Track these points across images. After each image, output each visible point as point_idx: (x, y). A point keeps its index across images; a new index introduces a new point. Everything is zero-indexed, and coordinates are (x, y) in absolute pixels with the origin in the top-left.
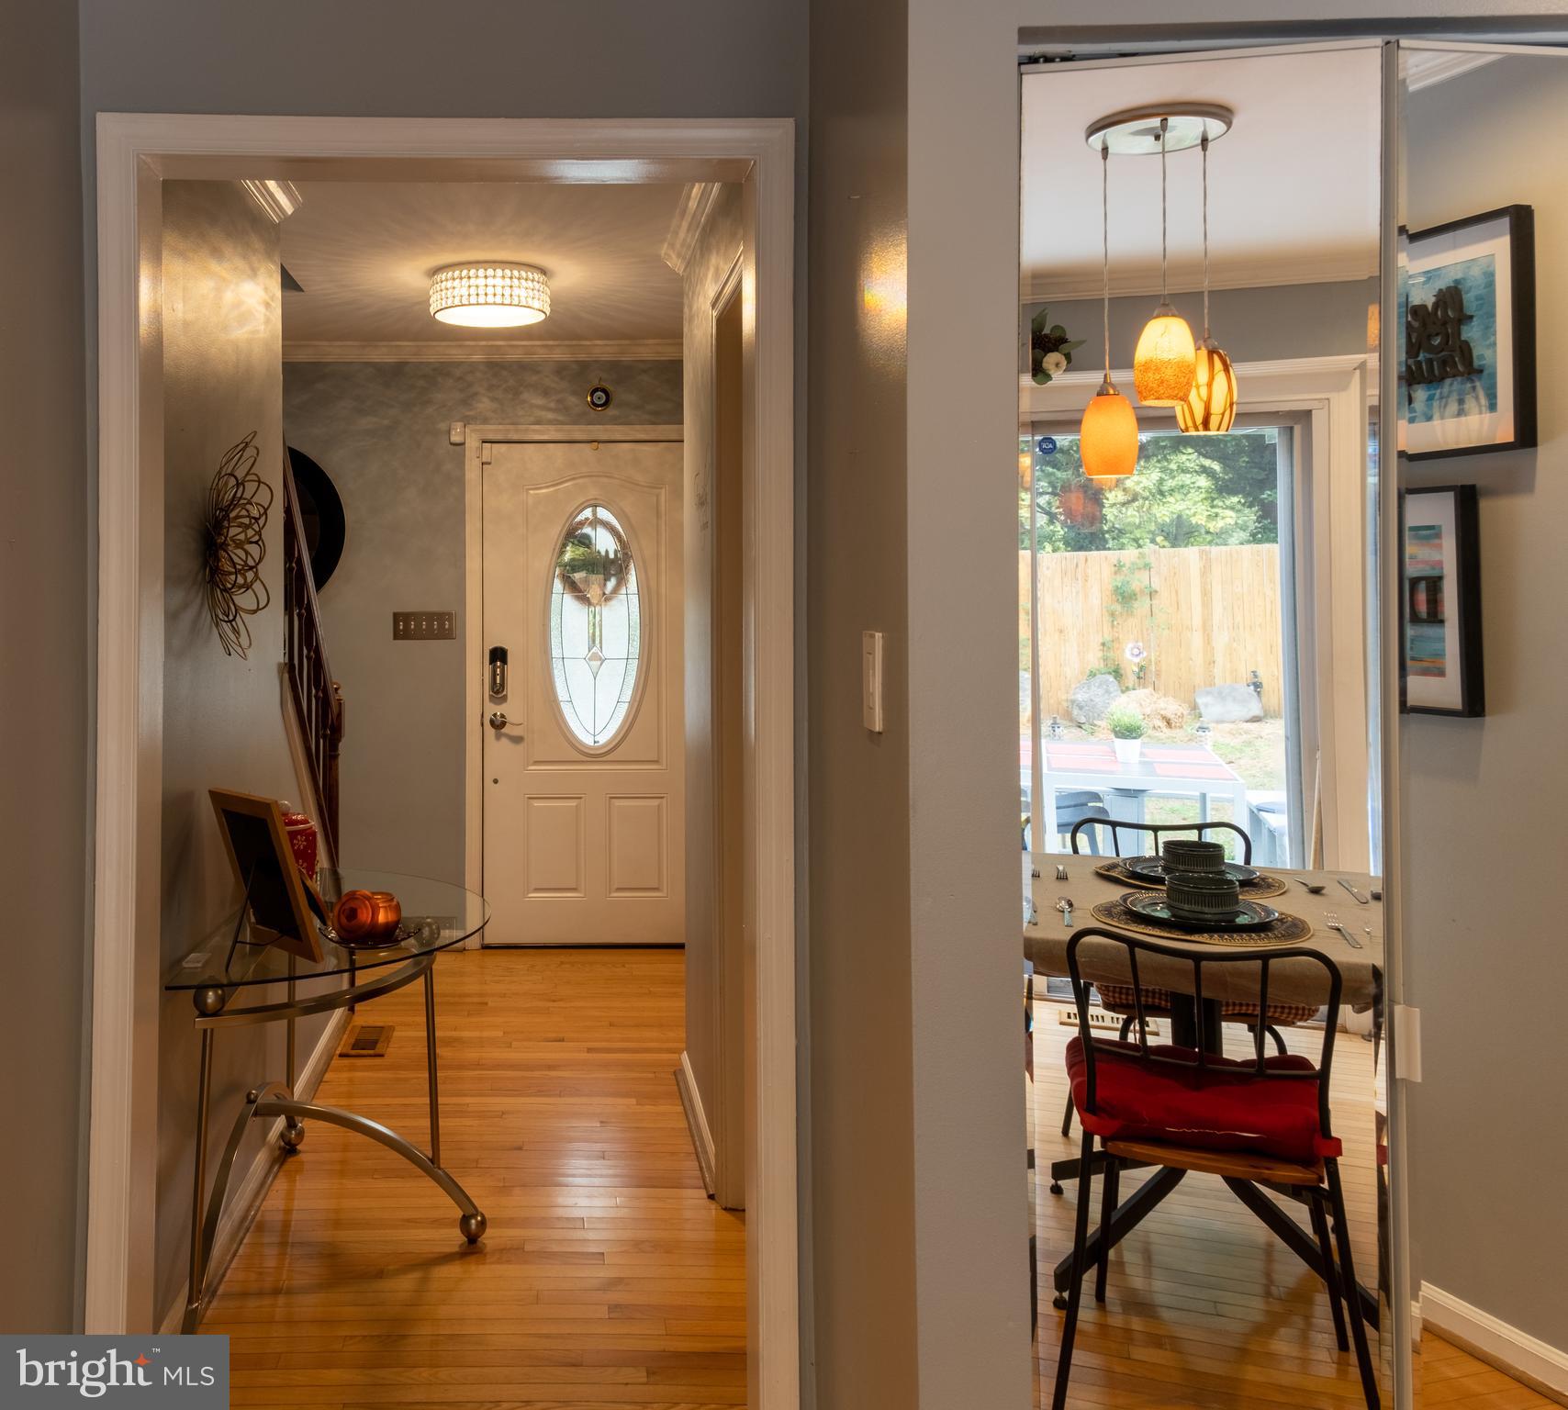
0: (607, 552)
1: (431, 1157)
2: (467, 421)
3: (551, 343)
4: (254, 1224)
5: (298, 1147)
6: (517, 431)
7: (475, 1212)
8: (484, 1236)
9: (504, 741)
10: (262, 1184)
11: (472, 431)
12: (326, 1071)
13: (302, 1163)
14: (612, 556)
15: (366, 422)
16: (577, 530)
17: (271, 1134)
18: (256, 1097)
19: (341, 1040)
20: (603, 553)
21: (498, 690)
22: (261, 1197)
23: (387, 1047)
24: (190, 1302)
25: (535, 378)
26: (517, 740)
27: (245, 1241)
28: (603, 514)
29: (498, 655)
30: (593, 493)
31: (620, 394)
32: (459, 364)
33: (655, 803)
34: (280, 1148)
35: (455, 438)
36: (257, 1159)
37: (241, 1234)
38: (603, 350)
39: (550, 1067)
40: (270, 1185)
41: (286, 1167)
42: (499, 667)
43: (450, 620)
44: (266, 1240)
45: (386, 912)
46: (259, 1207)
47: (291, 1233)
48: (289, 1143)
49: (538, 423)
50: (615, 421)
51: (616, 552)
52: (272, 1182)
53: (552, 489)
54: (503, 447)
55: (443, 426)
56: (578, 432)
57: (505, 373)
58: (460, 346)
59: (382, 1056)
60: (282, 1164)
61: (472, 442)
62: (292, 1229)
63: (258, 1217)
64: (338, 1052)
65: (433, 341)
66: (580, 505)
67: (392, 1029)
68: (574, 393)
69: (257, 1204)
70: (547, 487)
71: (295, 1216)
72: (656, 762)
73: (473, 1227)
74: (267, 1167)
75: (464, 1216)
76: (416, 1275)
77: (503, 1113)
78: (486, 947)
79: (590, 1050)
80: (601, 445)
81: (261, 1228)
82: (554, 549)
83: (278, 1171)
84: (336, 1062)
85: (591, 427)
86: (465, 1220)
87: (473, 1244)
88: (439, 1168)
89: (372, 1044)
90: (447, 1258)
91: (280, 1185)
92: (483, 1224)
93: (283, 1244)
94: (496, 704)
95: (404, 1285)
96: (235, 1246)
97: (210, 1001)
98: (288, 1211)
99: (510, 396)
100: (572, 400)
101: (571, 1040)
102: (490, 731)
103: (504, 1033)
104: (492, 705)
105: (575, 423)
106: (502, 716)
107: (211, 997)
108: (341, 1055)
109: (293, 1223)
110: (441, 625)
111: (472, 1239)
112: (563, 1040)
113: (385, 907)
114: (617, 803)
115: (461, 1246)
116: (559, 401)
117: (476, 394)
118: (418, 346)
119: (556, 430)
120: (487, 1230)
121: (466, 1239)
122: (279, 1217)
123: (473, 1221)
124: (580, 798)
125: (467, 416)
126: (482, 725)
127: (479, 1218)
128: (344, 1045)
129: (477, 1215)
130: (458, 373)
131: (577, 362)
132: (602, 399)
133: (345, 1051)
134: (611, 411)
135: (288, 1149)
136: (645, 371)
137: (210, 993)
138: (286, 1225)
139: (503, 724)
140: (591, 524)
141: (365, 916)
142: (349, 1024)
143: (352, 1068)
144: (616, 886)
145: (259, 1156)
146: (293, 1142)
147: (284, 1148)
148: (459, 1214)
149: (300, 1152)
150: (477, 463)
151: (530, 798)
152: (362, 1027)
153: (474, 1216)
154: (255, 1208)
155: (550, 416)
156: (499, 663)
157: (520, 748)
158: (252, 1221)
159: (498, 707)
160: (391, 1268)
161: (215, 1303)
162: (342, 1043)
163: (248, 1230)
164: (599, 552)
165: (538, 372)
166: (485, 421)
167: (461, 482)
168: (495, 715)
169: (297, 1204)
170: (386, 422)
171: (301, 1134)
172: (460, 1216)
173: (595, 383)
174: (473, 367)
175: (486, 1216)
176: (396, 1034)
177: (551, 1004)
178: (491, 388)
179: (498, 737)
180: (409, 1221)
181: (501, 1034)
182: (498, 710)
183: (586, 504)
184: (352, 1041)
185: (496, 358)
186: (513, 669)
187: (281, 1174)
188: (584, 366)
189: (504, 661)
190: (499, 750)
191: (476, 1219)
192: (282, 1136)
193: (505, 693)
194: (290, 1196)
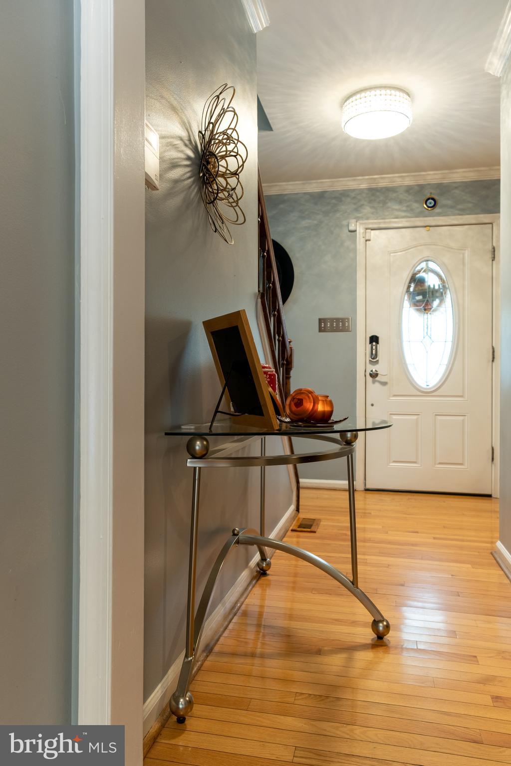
0: (434, 286)
1: (352, 580)
2: (357, 219)
3: (404, 174)
4: (240, 611)
5: (268, 572)
6: (385, 223)
7: (382, 619)
8: (388, 635)
9: (377, 384)
10: (246, 589)
11: (361, 224)
12: (284, 537)
13: (269, 581)
14: (437, 287)
15: (305, 223)
16: (417, 274)
17: (251, 562)
18: (239, 532)
19: (292, 523)
20: (432, 286)
21: (374, 357)
22: (245, 596)
23: (317, 529)
24: (186, 656)
25: (394, 195)
26: (384, 384)
27: (234, 621)
28: (432, 265)
29: (374, 339)
30: (426, 253)
31: (441, 201)
32: (354, 190)
33: (461, 418)
34: (257, 571)
35: (352, 228)
36: (242, 574)
37: (231, 616)
38: (433, 177)
39: (413, 545)
40: (250, 591)
41: (260, 582)
42: (375, 345)
43: (348, 322)
44: (249, 622)
45: (323, 404)
46: (243, 602)
47: (263, 619)
48: (262, 569)
49: (396, 218)
50: (439, 214)
51: (439, 286)
52: (252, 589)
53: (403, 252)
54: (377, 232)
55: (345, 223)
56: (419, 221)
57: (378, 194)
58: (355, 180)
59: (315, 532)
60: (257, 581)
61: (360, 230)
62: (264, 617)
63: (243, 607)
64: (290, 529)
65: (340, 178)
66: (419, 261)
67: (319, 520)
68: (416, 201)
69: (242, 600)
70: (401, 251)
71: (266, 610)
72: (462, 396)
73: (381, 628)
74: (249, 580)
75: (374, 620)
76: (343, 656)
77: (389, 565)
78: (367, 490)
79: (434, 538)
80: (431, 228)
81: (245, 614)
82: (405, 284)
83: (255, 583)
84: (289, 533)
85: (426, 219)
86: (375, 624)
87: (380, 640)
88: (358, 588)
89: (310, 526)
90: (364, 647)
91: (257, 591)
92: (387, 627)
93: (259, 625)
94: (373, 365)
95: (336, 661)
96: (226, 623)
97: (197, 448)
98: (262, 607)
99: (381, 205)
100: (415, 205)
101: (424, 533)
102: (369, 379)
103: (383, 527)
104: (371, 366)
105: (417, 217)
106: (376, 371)
107: (198, 445)
108: (292, 530)
109: (265, 613)
110: (344, 325)
111: (380, 637)
112: (417, 532)
113: (323, 401)
114: (439, 418)
115: (373, 640)
116: (408, 206)
117: (363, 205)
118: (332, 181)
119: (407, 221)
120: (390, 632)
121: (376, 636)
122: (257, 609)
123: (381, 625)
124: (419, 415)
125: (358, 217)
126: (365, 376)
127: (385, 623)
128: (294, 525)
129: (383, 621)
130: (353, 195)
131: (418, 185)
132: (432, 203)
133: (295, 528)
134: (437, 210)
135: (262, 573)
136: (456, 188)
137: (198, 443)
138: (261, 614)
139: (377, 375)
140: (425, 271)
141: (309, 406)
142: (297, 517)
143: (298, 537)
144: (438, 462)
145: (243, 573)
146: (265, 569)
147: (259, 572)
148: (371, 619)
149: (268, 575)
150: (363, 240)
151: (391, 414)
152: (304, 519)
153: (381, 621)
154: (240, 602)
155: (403, 214)
156: (374, 343)
157: (386, 388)
158: (238, 610)
159: (374, 367)
160: (326, 648)
161: (210, 658)
162: (293, 525)
163: (235, 615)
164: (429, 286)
165: (396, 192)
166: (368, 219)
167: (355, 250)
168: (372, 371)
169: (267, 603)
170: (315, 222)
171: (269, 565)
172: (372, 621)
173: (428, 196)
174: (361, 191)
175: (390, 623)
176: (322, 523)
177: (407, 516)
178: (370, 201)
179: (374, 382)
180: (336, 620)
181: (381, 527)
182: (374, 368)
183: (421, 261)
184: (299, 524)
185: (374, 186)
186: (381, 347)
187: (257, 585)
188: (422, 187)
189: (377, 342)
190: (374, 388)
191: (383, 624)
192: (258, 564)
193: (377, 359)
194: (263, 599)
